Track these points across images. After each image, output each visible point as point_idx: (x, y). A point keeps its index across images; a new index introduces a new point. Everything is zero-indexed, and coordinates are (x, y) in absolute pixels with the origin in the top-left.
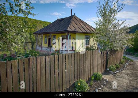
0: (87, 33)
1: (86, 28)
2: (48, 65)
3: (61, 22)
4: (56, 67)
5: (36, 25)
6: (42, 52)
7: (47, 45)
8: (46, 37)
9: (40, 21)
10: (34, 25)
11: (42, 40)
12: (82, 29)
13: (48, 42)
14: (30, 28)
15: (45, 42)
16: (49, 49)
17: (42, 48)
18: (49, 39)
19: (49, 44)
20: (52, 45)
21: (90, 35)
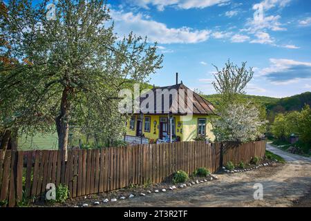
0: (201, 114)
2: (151, 152)
4: (158, 154)
7: (134, 133)
13: (135, 129)
15: (132, 128)
16: (138, 140)
17: (126, 138)
18: (139, 122)
19: (138, 130)
20: (144, 133)
21: (207, 117)
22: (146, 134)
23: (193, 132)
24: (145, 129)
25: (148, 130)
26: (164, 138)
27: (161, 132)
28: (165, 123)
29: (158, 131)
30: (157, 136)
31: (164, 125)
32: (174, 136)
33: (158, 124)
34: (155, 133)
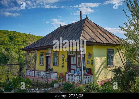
0: (110, 45)
1: (107, 37)
3: (67, 30)
5: (27, 41)
6: (35, 80)
7: (43, 68)
8: (42, 55)
9: (32, 35)
10: (24, 42)
11: (35, 61)
12: (101, 38)
13: (45, 64)
14: (19, 45)
15: (41, 63)
16: (47, 74)
17: (36, 73)
18: (47, 57)
19: (47, 65)
20: (52, 67)
21: (115, 48)
22: (55, 69)
23: (103, 63)
24: (54, 63)
25: (56, 64)
26: (72, 71)
27: (70, 65)
28: (74, 56)
29: (66, 64)
30: (65, 70)
31: (72, 58)
32: (85, 68)
33: (66, 57)
34: (63, 67)
